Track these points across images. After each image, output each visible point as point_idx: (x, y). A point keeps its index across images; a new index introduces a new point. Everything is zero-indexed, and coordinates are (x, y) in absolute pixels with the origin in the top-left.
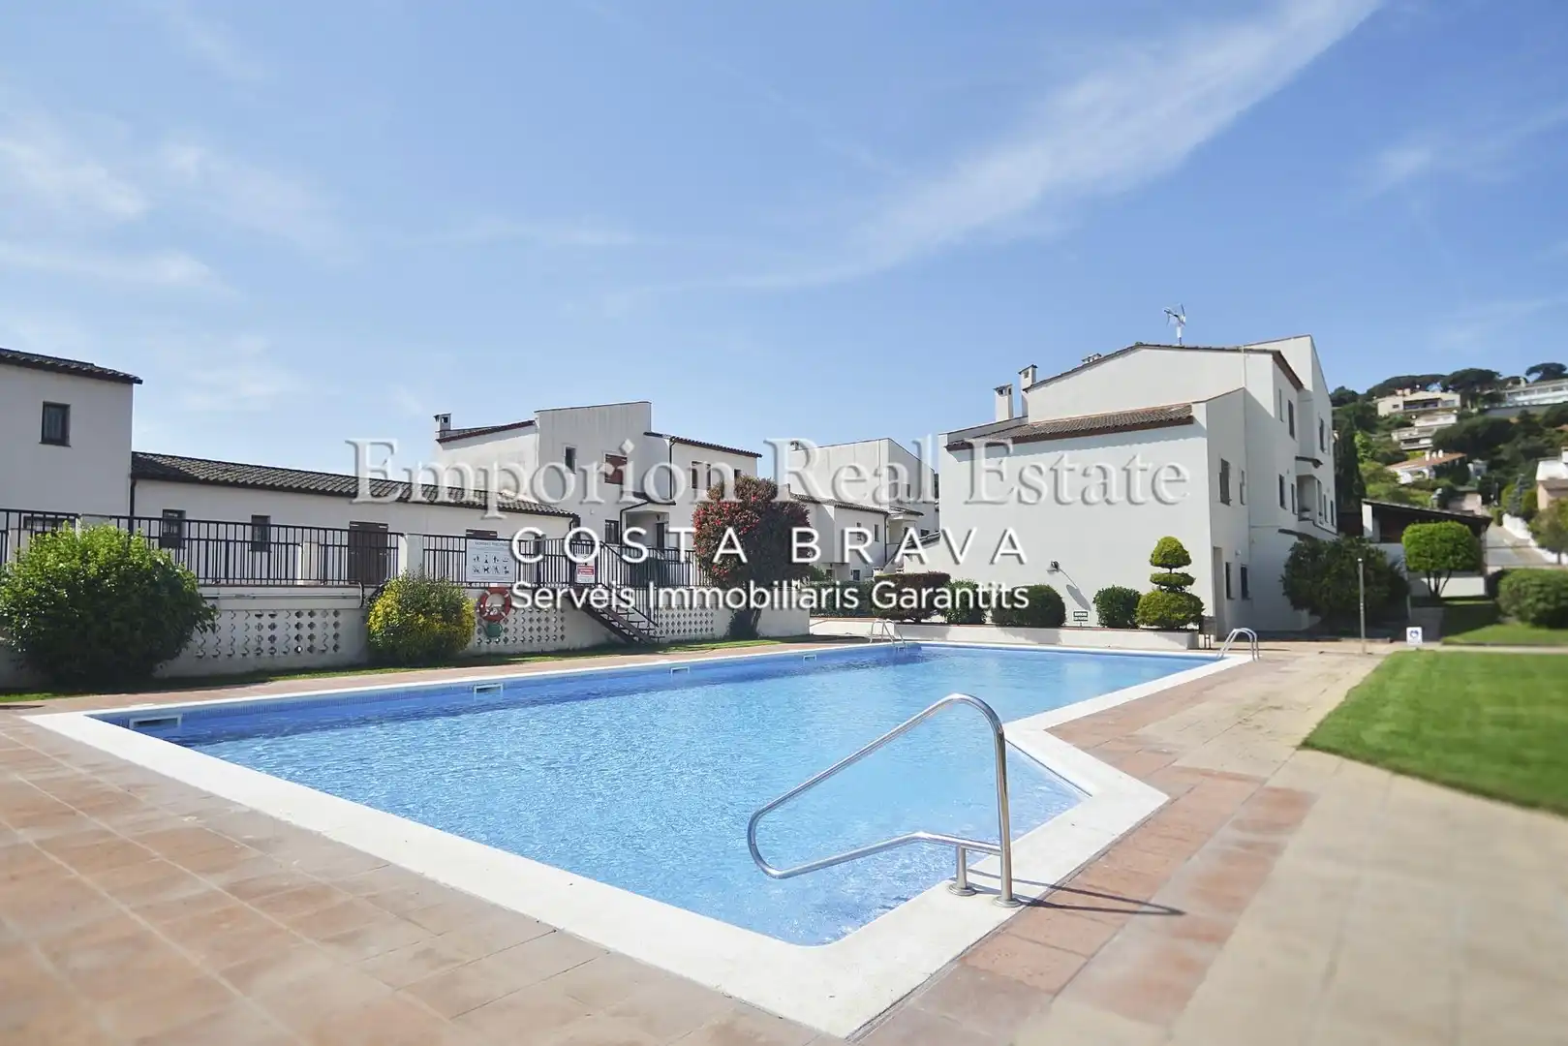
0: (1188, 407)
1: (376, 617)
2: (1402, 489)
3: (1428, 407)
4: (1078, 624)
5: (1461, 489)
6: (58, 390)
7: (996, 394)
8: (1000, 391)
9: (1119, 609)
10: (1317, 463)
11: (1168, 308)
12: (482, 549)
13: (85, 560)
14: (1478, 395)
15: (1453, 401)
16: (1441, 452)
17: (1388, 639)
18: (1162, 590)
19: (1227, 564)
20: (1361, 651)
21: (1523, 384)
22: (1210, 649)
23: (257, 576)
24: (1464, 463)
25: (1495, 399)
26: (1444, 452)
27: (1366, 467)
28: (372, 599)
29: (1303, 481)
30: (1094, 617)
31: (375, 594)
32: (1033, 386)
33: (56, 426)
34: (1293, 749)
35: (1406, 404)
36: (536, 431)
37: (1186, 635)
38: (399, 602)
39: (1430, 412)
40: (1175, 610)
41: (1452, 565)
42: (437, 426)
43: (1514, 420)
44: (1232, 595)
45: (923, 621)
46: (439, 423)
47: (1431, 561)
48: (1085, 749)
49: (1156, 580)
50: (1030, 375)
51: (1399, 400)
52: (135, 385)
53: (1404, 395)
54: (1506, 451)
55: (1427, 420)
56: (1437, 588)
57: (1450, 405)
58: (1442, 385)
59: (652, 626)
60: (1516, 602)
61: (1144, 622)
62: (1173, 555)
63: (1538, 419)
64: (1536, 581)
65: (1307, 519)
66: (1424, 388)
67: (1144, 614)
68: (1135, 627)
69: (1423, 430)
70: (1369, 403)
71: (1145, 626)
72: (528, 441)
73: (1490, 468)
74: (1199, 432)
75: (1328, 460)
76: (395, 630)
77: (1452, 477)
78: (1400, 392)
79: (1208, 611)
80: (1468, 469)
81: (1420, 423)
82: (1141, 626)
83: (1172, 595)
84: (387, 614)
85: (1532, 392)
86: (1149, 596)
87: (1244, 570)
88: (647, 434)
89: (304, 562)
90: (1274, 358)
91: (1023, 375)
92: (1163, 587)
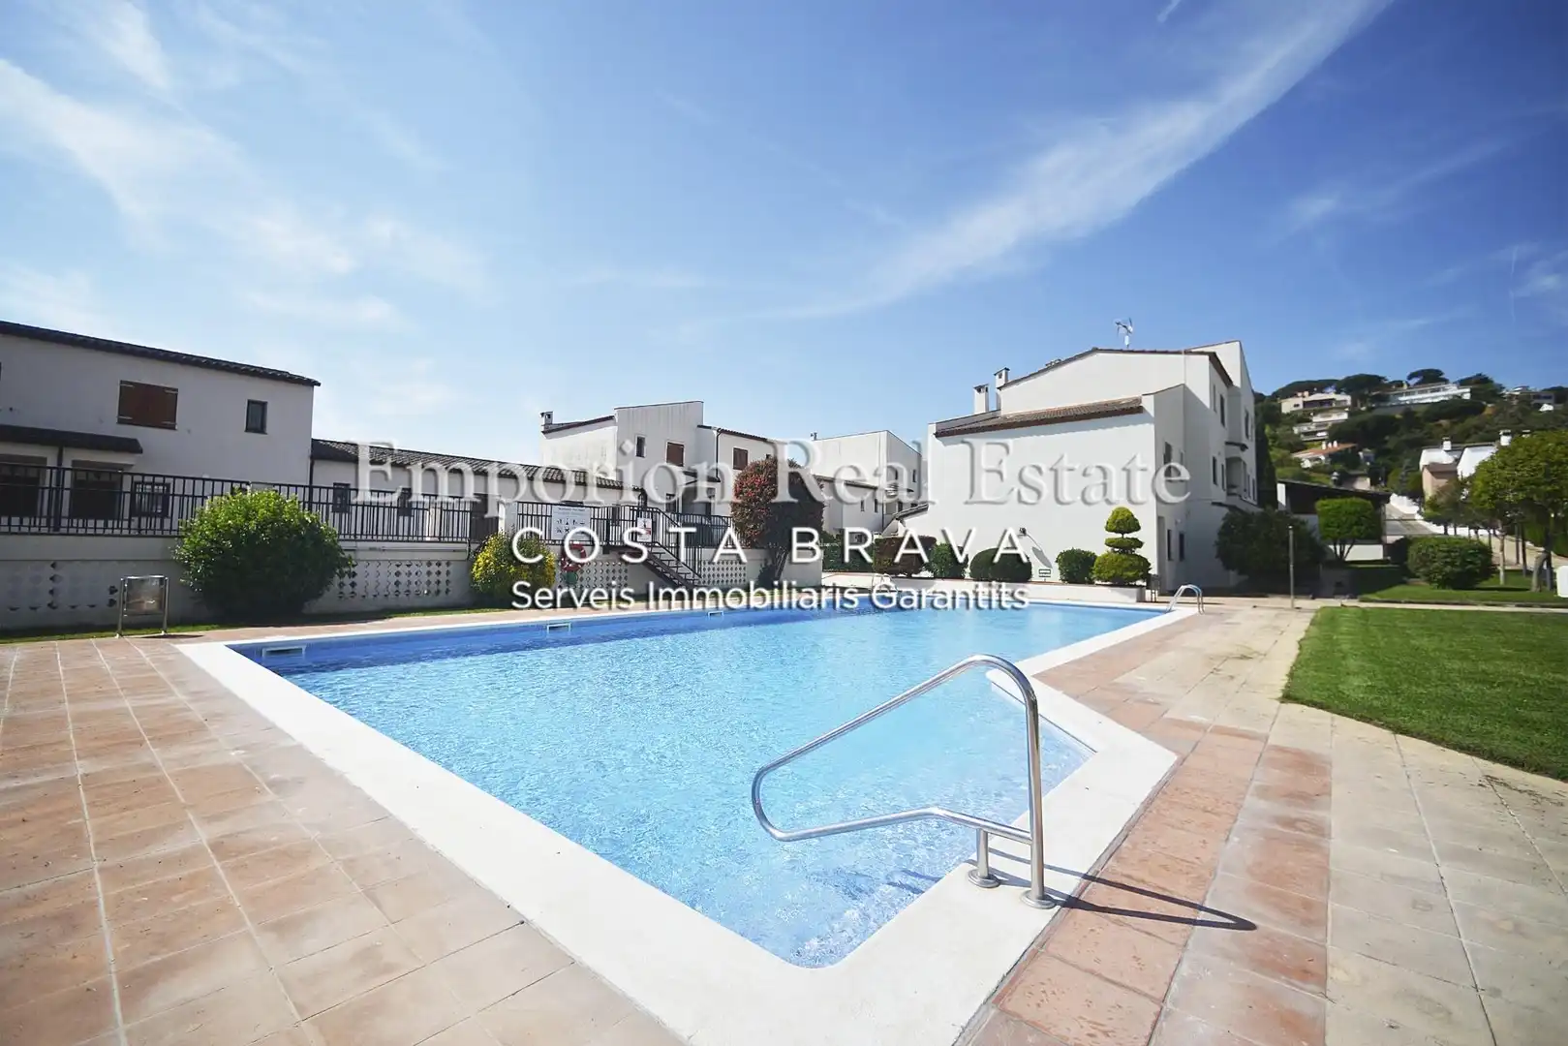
0: (1138, 400)
1: (478, 567)
2: (1305, 472)
3: (1325, 406)
4: (1042, 579)
5: (1353, 472)
6: (259, 390)
7: (976, 391)
8: (979, 389)
9: (1077, 568)
10: (1244, 447)
11: (1119, 320)
12: (564, 513)
13: (248, 519)
14: (1367, 396)
15: (1345, 401)
16: (1335, 443)
17: (1311, 596)
18: (1116, 552)
19: (1169, 531)
20: (1289, 606)
21: (1405, 387)
22: (1156, 602)
23: (401, 533)
24: (1355, 451)
25: (1382, 399)
26: (1338, 442)
27: (1275, 454)
28: (476, 553)
29: (1231, 462)
30: (1056, 574)
31: (478, 548)
32: (1005, 386)
33: (256, 418)
34: (1278, 703)
35: (1305, 403)
36: (615, 424)
37: (1134, 590)
38: (496, 555)
39: (1327, 410)
40: (1127, 569)
41: (1356, 534)
42: (543, 421)
43: (1398, 416)
44: (1173, 557)
45: (913, 575)
46: (544, 419)
47: (1338, 530)
48: (1076, 698)
49: (1109, 543)
50: (1003, 377)
51: (1299, 401)
52: (315, 387)
53: (1304, 397)
54: (1391, 442)
55: (1324, 417)
56: (1342, 552)
57: (1343, 404)
58: (1336, 388)
59: (696, 577)
60: (1425, 566)
61: (1099, 579)
62: (1124, 523)
63: (1418, 415)
64: (1444, 547)
65: (1234, 494)
66: (1321, 391)
67: (1100, 572)
68: (1091, 582)
69: (1320, 425)
70: (1274, 403)
71: (1100, 582)
72: (609, 432)
73: (1377, 456)
74: (1149, 420)
75: (1251, 445)
76: (491, 577)
77: (1345, 463)
78: (1300, 394)
79: (1154, 571)
80: (1359, 456)
81: (1317, 419)
82: (1097, 582)
83: (1124, 556)
84: (486, 565)
85: (1413, 393)
86: (1104, 558)
87: (1181, 537)
88: (700, 426)
89: (430, 523)
90: (1210, 359)
91: (997, 376)
92: (1116, 550)
